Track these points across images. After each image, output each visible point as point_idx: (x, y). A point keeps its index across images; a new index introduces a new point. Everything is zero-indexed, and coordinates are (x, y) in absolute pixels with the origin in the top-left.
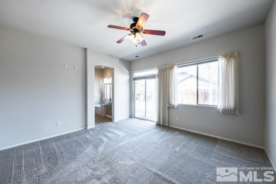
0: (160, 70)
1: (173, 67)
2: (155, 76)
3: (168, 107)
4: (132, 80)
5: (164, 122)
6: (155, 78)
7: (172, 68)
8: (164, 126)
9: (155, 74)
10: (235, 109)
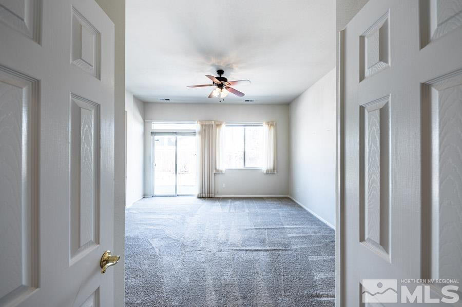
0: (203, 127)
1: (221, 124)
2: (195, 132)
3: (215, 174)
4: (149, 134)
5: (209, 192)
6: (195, 135)
7: (219, 125)
8: (209, 197)
9: (195, 130)
10: (274, 169)
